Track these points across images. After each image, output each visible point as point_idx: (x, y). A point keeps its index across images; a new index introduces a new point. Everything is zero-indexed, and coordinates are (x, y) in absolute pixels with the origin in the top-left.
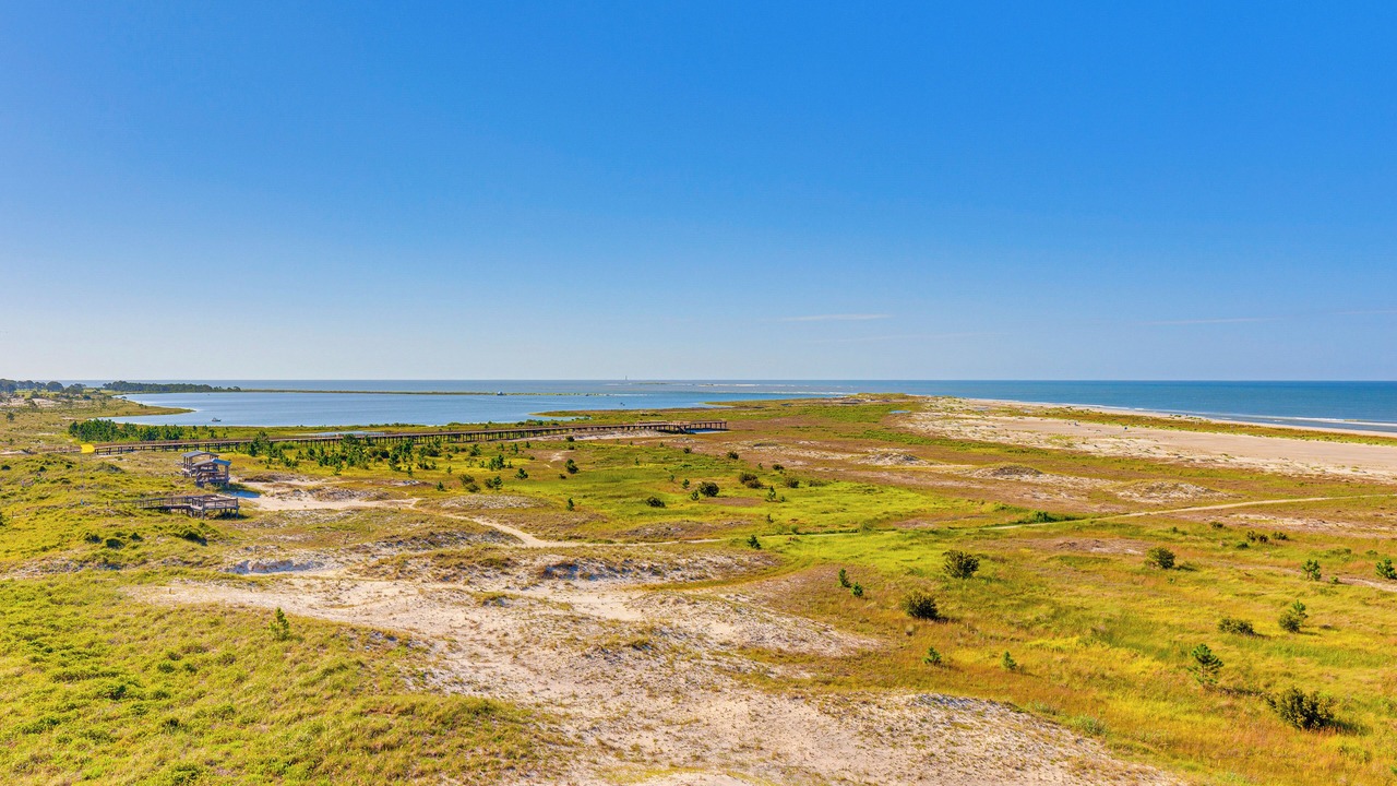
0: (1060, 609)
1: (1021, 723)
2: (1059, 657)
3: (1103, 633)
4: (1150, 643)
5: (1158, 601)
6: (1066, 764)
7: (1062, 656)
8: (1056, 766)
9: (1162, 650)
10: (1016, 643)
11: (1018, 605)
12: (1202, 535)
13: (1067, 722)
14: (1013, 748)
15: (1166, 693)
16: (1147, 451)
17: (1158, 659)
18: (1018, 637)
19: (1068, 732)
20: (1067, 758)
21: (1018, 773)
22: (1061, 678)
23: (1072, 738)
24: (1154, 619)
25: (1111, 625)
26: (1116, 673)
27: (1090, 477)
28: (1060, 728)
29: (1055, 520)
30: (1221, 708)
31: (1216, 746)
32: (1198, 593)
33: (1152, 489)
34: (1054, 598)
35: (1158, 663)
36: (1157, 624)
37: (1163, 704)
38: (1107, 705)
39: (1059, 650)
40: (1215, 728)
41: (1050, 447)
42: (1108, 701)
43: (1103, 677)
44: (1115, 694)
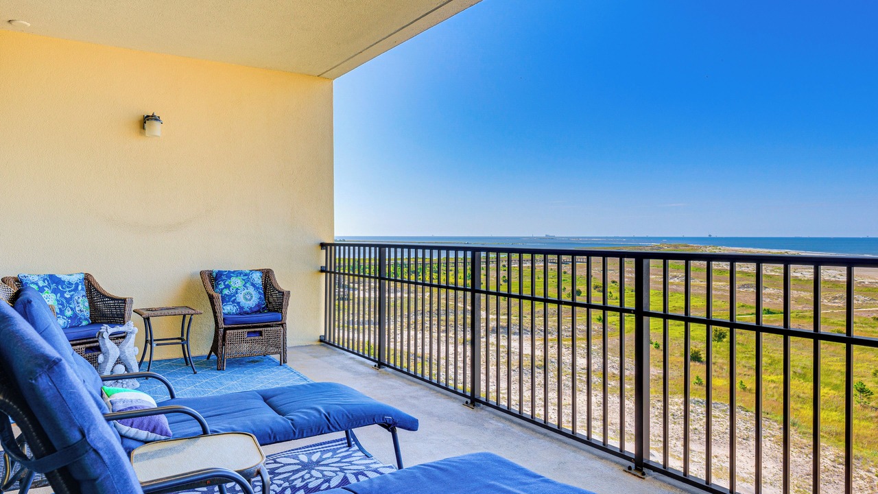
0: (774, 360)
1: (748, 417)
2: (772, 385)
3: (800, 374)
4: (829, 380)
5: (835, 359)
6: (772, 439)
7: (774, 385)
8: (767, 439)
9: (836, 385)
10: (747, 377)
11: (750, 357)
12: (866, 324)
13: (776, 418)
14: (742, 429)
15: (837, 407)
16: (834, 277)
17: (833, 389)
18: (748, 374)
19: (775, 424)
20: (773, 436)
21: (744, 441)
22: (773, 396)
23: (778, 427)
24: (832, 368)
25: (805, 370)
26: (807, 395)
27: (797, 291)
28: (771, 421)
29: (774, 313)
30: (872, 418)
31: (866, 437)
32: (861, 356)
33: (836, 298)
34: (771, 355)
35: (832, 391)
36: (834, 371)
37: (834, 413)
38: (800, 412)
39: (773, 381)
40: (865, 427)
41: (773, 273)
42: (801, 410)
43: (799, 397)
44: (805, 406)
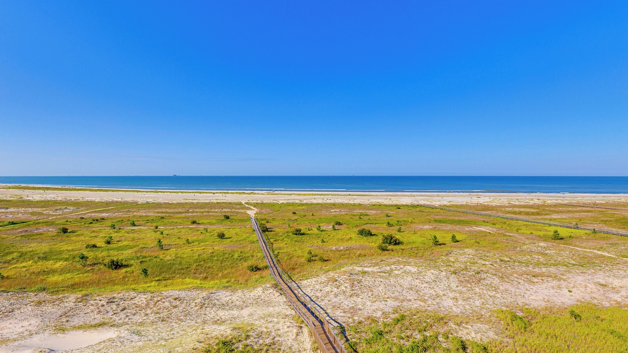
0: (23, 253)
1: (9, 296)
2: (24, 269)
3: (43, 258)
4: (62, 257)
5: (63, 243)
6: (32, 304)
7: (26, 269)
8: (28, 306)
9: (66, 258)
10: (3, 269)
11: (3, 255)
12: (77, 221)
13: (31, 290)
14: (7, 306)
15: (69, 271)
16: (54, 198)
17: (65, 261)
18: (4, 266)
19: (31, 293)
20: (32, 302)
21: (10, 314)
22: (26, 276)
23: (34, 294)
24: (62, 249)
25: (46, 254)
26: (49, 269)
27: (31, 208)
28: (28, 293)
29: (17, 224)
30: (89, 270)
31: (88, 282)
32: (77, 239)
33: (57, 210)
34: (20, 250)
35: (65, 262)
36: (64, 250)
37: (68, 274)
38: (47, 280)
39: (24, 267)
40: (86, 277)
41: (12, 199)
42: (48, 279)
43: (44, 271)
44: (49, 276)
